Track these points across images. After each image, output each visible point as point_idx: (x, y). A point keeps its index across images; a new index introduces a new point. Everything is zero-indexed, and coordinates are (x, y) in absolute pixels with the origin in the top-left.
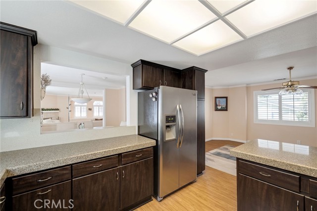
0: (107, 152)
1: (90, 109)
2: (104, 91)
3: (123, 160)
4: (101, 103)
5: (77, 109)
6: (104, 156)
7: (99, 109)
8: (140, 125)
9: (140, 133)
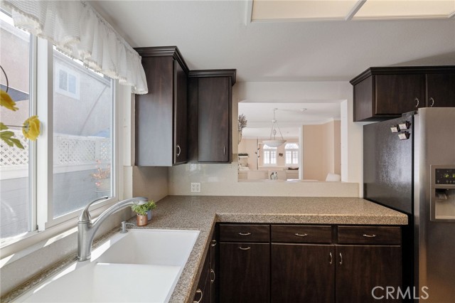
0: (315, 217)
1: (281, 155)
2: (300, 129)
3: (339, 235)
4: (295, 146)
5: (266, 154)
6: (310, 222)
7: (292, 154)
8: (369, 182)
9: (368, 196)
